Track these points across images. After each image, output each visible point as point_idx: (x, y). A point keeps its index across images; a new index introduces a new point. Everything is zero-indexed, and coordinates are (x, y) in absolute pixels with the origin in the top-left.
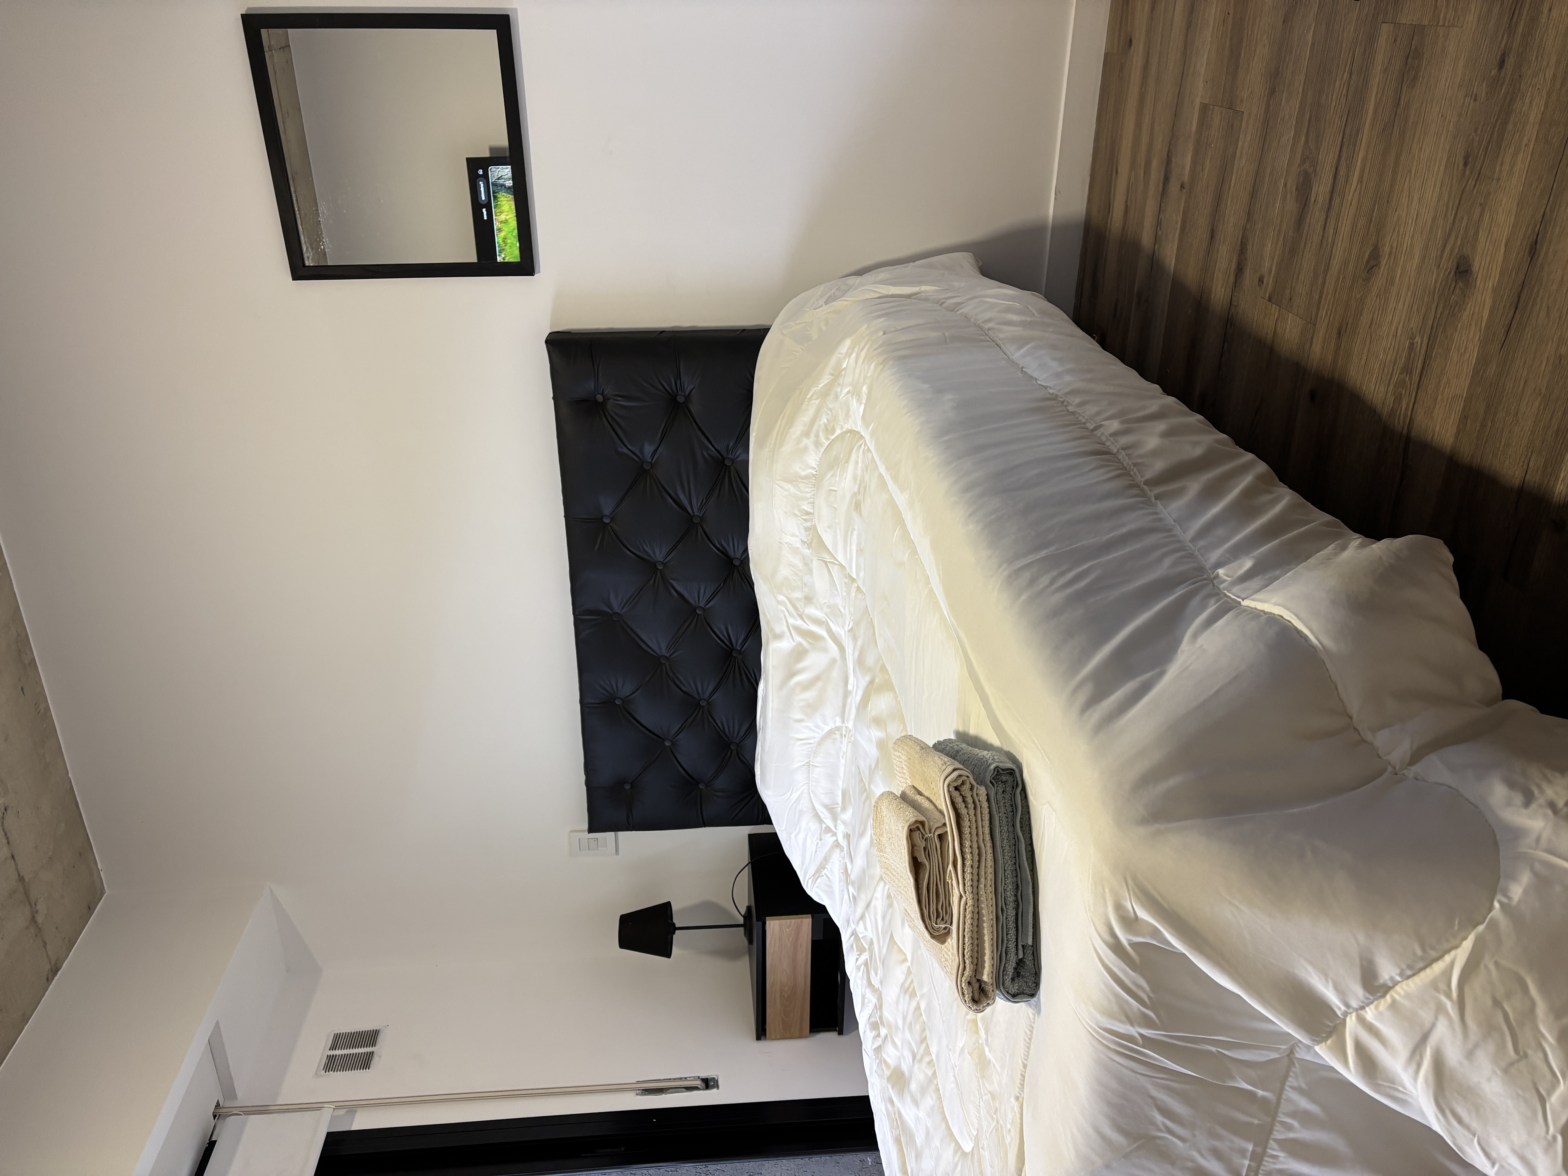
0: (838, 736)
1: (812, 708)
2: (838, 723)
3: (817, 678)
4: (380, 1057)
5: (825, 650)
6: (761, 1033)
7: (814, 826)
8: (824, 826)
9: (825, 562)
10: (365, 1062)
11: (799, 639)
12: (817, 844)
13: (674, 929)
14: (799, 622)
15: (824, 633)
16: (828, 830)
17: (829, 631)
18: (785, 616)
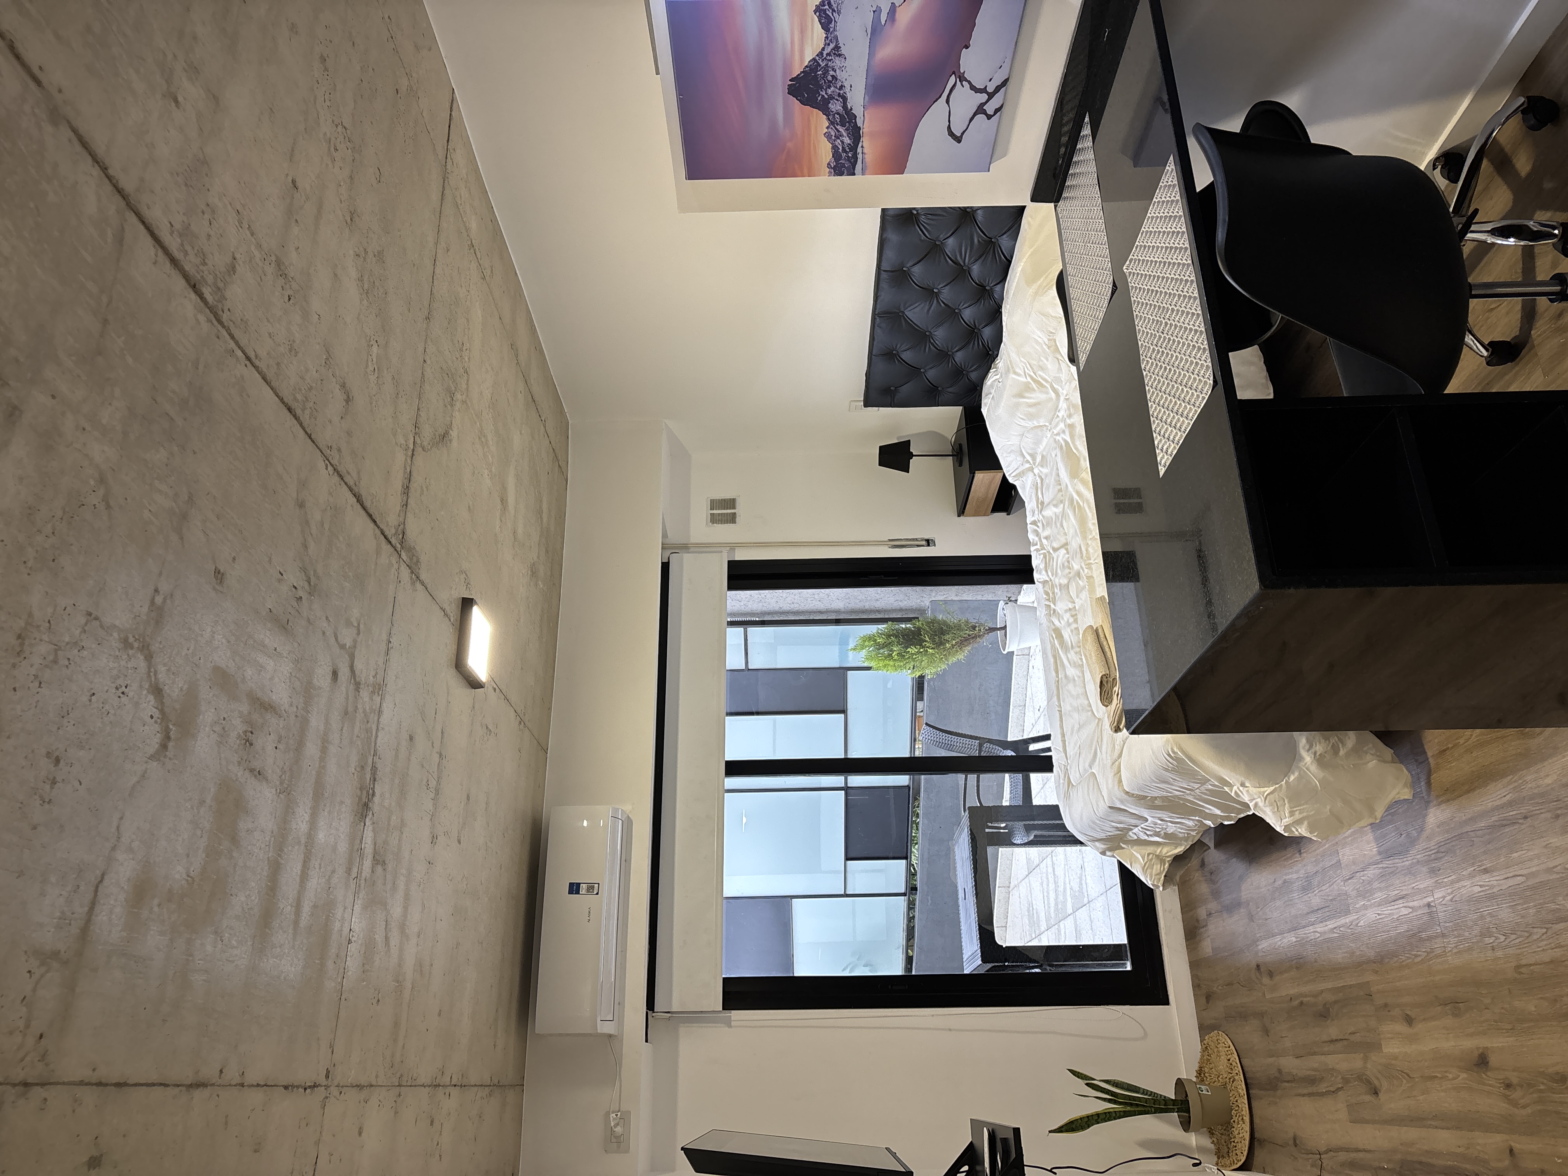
0: (1045, 428)
1: (1031, 417)
2: (1047, 424)
3: (1038, 404)
4: (740, 516)
5: (1047, 393)
6: (961, 512)
7: (1020, 459)
8: (1025, 460)
9: (1058, 359)
10: (732, 519)
11: (1029, 379)
12: (1019, 466)
13: (911, 455)
14: (1032, 374)
15: (1049, 387)
16: (1028, 462)
17: (1052, 387)
18: (1024, 368)
